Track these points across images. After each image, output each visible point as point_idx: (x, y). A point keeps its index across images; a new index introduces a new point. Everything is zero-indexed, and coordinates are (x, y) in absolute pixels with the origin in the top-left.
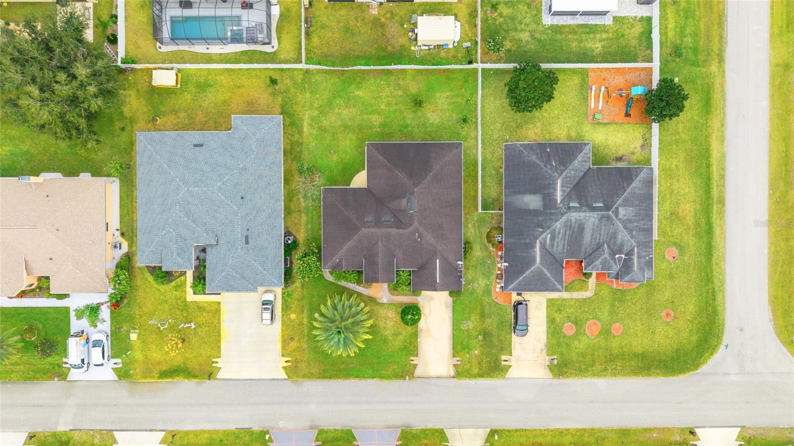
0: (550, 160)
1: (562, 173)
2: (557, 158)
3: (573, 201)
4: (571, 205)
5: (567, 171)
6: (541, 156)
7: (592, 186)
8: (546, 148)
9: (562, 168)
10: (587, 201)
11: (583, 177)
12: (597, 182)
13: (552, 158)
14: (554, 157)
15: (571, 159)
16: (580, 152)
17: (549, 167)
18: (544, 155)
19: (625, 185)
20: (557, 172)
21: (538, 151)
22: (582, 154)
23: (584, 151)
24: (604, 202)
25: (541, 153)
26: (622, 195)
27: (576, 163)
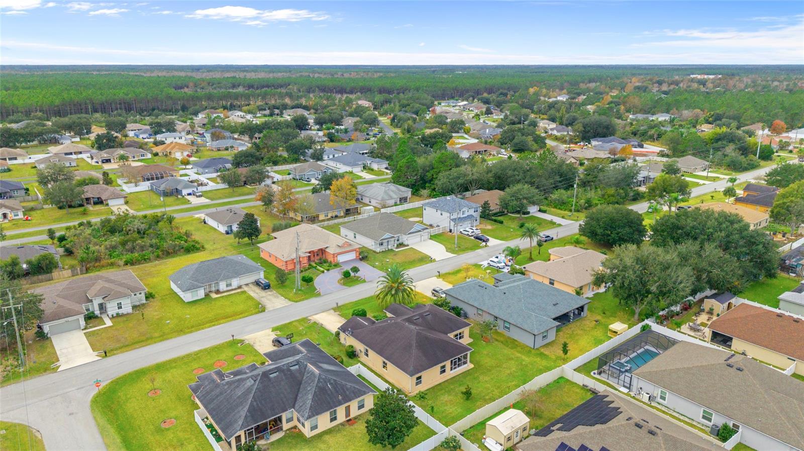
0: (335, 389)
1: (319, 379)
2: (329, 392)
3: (296, 370)
4: (297, 367)
5: (315, 385)
6: (343, 389)
7: (286, 390)
8: (343, 399)
9: (320, 384)
10: (285, 375)
11: (297, 396)
12: (282, 396)
13: (333, 391)
14: (332, 393)
15: (317, 396)
16: (311, 407)
17: (332, 381)
18: (342, 391)
19: (255, 404)
20: (323, 379)
21: (348, 393)
22: (309, 406)
23: (308, 411)
24: (270, 379)
25: (345, 392)
26: (255, 393)
27: (310, 397)
